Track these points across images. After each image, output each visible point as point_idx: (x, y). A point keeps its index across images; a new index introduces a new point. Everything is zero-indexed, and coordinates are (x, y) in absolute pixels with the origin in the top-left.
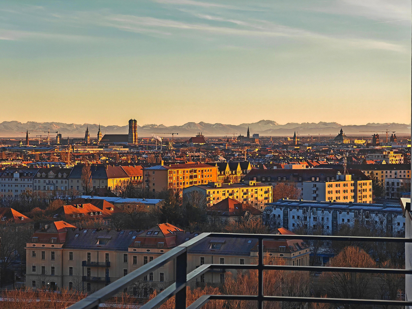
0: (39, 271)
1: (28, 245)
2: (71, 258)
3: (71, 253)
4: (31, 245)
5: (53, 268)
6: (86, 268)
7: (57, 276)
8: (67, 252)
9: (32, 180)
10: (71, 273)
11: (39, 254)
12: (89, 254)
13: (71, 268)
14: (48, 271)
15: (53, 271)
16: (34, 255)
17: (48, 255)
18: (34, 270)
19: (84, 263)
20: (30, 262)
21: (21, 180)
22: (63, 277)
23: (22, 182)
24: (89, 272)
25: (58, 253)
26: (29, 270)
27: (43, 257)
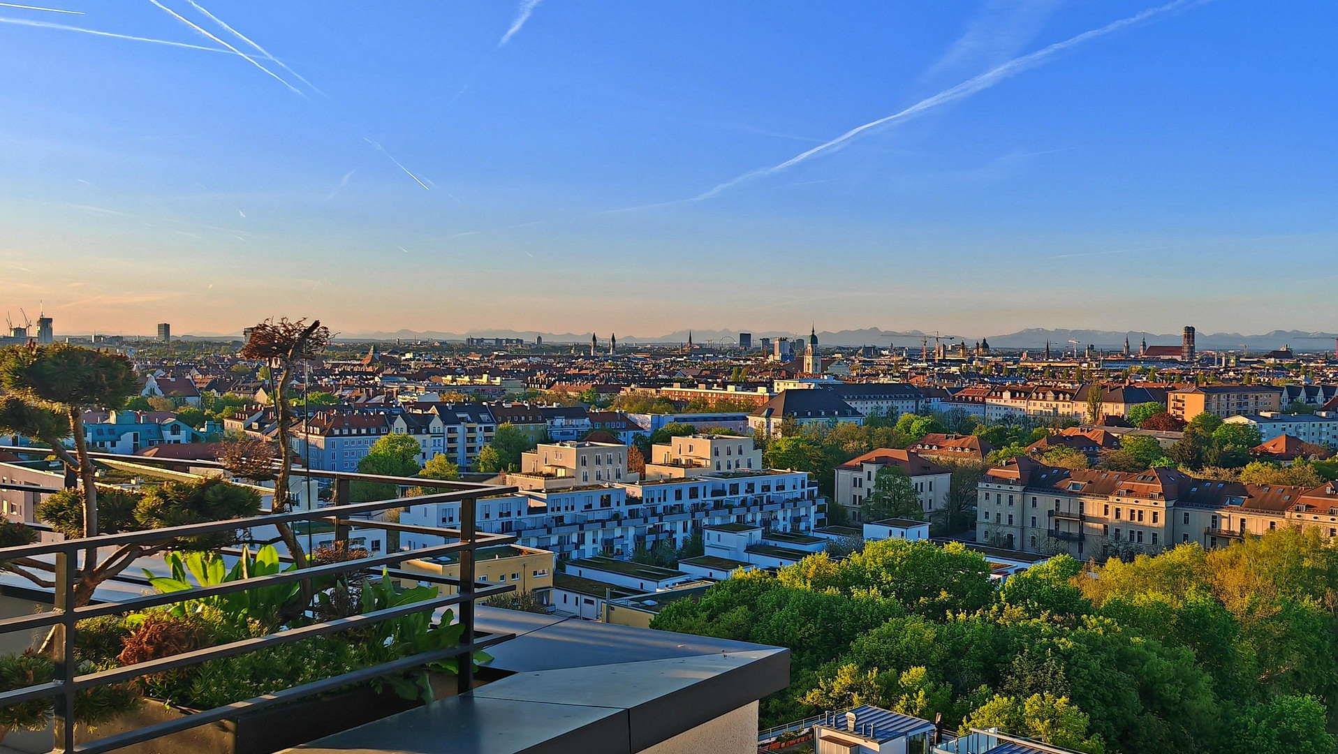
0: (992, 518)
1: (980, 484)
2: (1034, 505)
3: (1034, 499)
4: (984, 485)
5: (1011, 516)
6: (1053, 519)
7: (1014, 527)
8: (1030, 496)
9: (1026, 401)
10: (1034, 524)
11: (993, 496)
12: (1058, 501)
13: (1034, 518)
14: (1004, 520)
15: (1011, 522)
16: (987, 496)
17: (1005, 499)
18: (987, 517)
19: (1050, 513)
20: (983, 506)
21: (1012, 402)
22: (1023, 528)
23: (1013, 404)
24: (1057, 525)
25: (1017, 498)
26: (981, 518)
27: (999, 502)
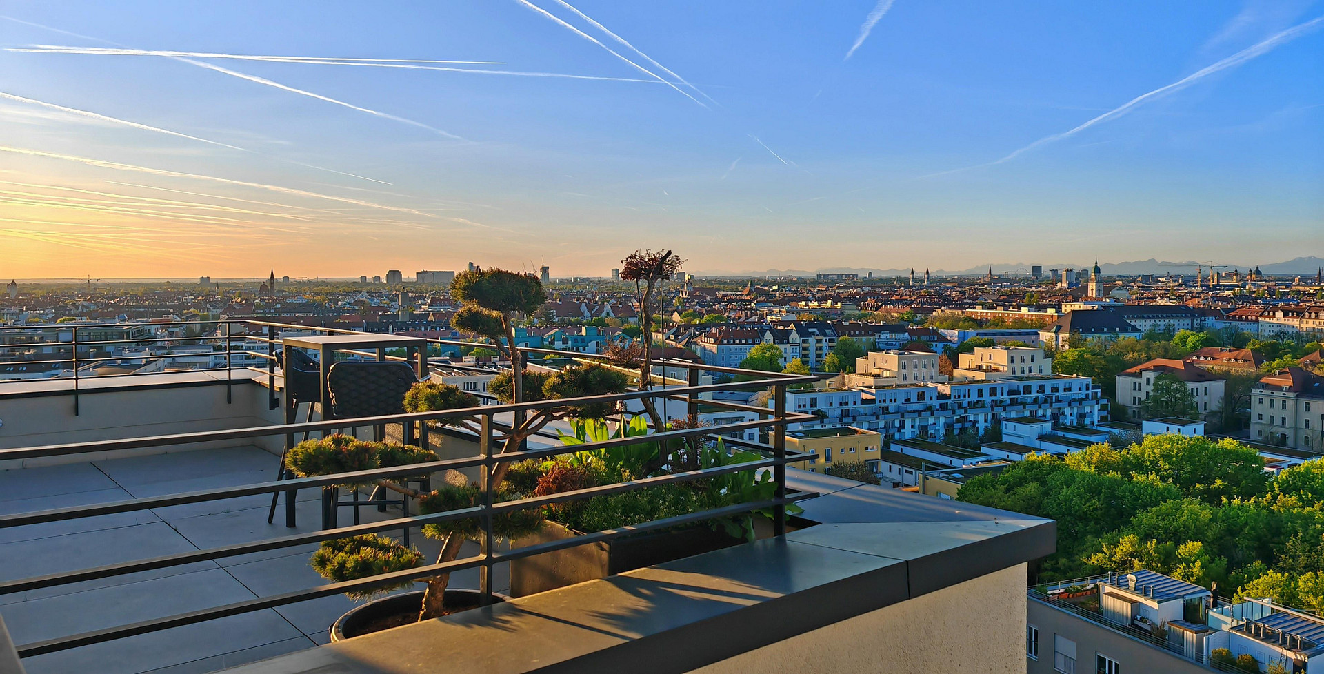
0: (1266, 420)
1: (1253, 391)
2: (1307, 409)
3: (1307, 404)
4: (1258, 391)
5: (1284, 419)
7: (1288, 428)
8: (1303, 402)
9: (1298, 320)
10: (1307, 427)
11: (1267, 402)
13: (1307, 421)
14: (1278, 422)
15: (1284, 423)
16: (1261, 401)
17: (1278, 403)
18: (1260, 419)
20: (1256, 409)
21: (1285, 321)
22: (1296, 429)
23: (1286, 323)
25: (1290, 403)
26: (1254, 418)
27: (1272, 406)
